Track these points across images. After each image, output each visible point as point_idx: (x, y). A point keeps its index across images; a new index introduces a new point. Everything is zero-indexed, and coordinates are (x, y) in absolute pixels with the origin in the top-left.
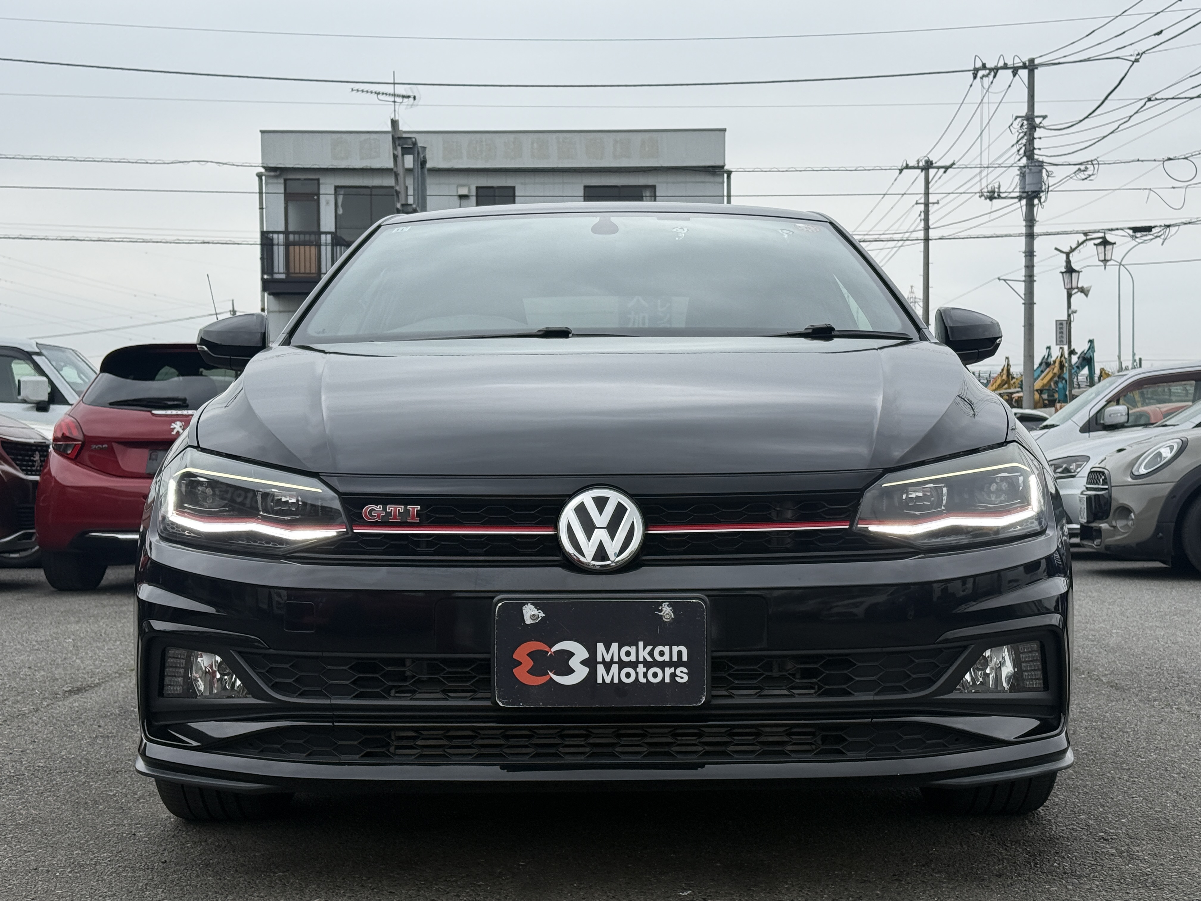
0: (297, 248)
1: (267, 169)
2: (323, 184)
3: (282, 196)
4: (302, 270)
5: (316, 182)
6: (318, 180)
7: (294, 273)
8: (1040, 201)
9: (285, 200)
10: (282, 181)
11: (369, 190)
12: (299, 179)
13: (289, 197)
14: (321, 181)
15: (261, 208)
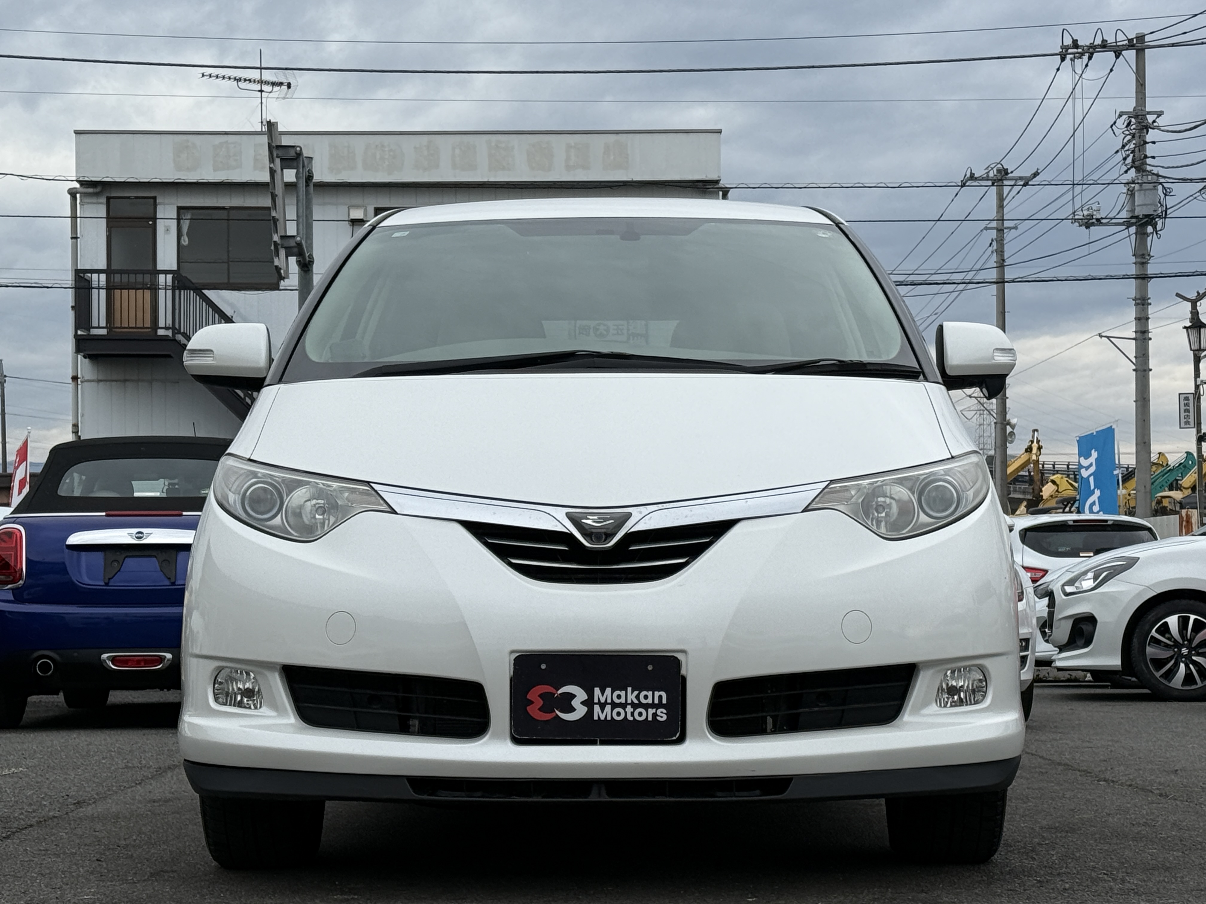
0: (125, 292)
1: (82, 183)
2: (160, 204)
3: (104, 221)
4: (132, 325)
5: (152, 200)
6: (155, 198)
7: (121, 328)
8: (1155, 228)
9: (107, 227)
10: (104, 200)
11: (225, 212)
12: (129, 198)
13: (112, 221)
14: (157, 201)
15: (75, 238)
